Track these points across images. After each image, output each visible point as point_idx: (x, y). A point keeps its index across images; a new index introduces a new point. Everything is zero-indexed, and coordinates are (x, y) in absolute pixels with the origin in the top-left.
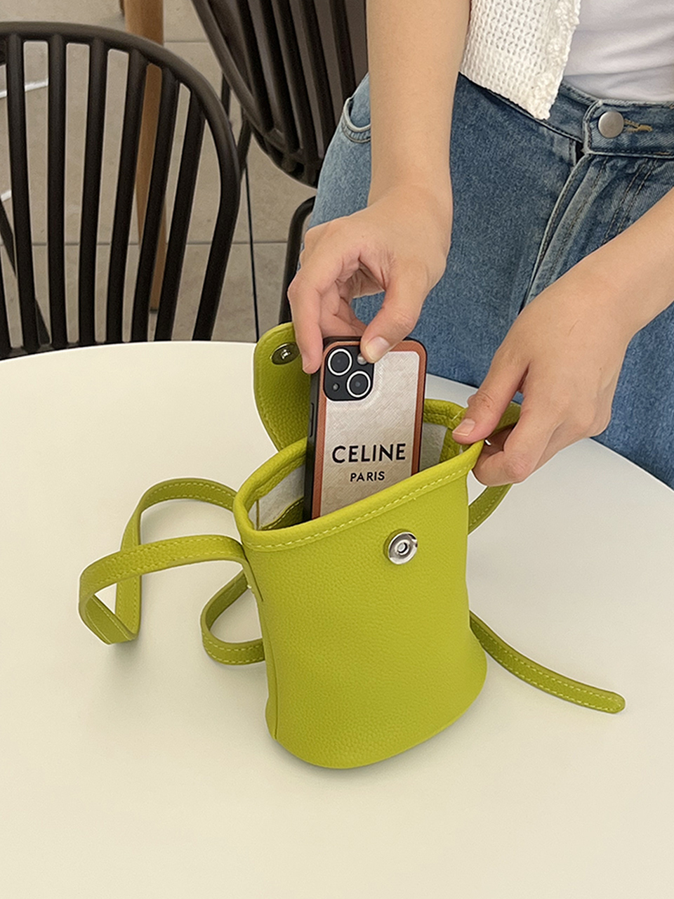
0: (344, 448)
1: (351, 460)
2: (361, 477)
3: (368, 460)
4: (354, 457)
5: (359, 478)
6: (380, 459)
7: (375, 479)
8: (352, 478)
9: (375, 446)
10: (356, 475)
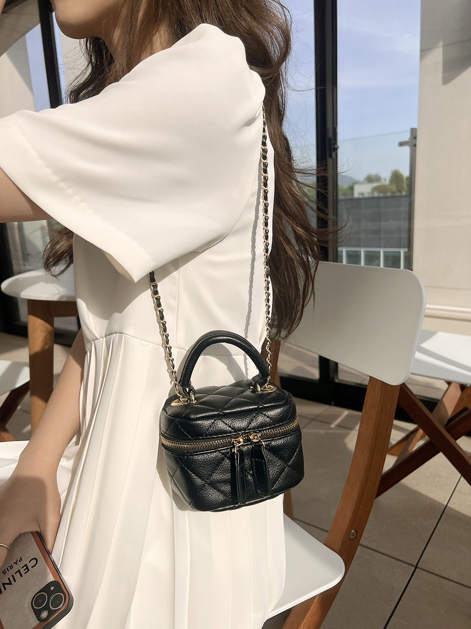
0: (32, 567)
1: (26, 565)
2: (16, 563)
3: (15, 573)
4: (25, 568)
5: (17, 562)
6: (9, 579)
7: (7, 568)
8: (21, 559)
9: (15, 581)
10: (20, 561)
